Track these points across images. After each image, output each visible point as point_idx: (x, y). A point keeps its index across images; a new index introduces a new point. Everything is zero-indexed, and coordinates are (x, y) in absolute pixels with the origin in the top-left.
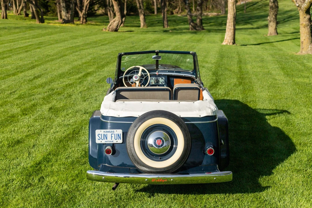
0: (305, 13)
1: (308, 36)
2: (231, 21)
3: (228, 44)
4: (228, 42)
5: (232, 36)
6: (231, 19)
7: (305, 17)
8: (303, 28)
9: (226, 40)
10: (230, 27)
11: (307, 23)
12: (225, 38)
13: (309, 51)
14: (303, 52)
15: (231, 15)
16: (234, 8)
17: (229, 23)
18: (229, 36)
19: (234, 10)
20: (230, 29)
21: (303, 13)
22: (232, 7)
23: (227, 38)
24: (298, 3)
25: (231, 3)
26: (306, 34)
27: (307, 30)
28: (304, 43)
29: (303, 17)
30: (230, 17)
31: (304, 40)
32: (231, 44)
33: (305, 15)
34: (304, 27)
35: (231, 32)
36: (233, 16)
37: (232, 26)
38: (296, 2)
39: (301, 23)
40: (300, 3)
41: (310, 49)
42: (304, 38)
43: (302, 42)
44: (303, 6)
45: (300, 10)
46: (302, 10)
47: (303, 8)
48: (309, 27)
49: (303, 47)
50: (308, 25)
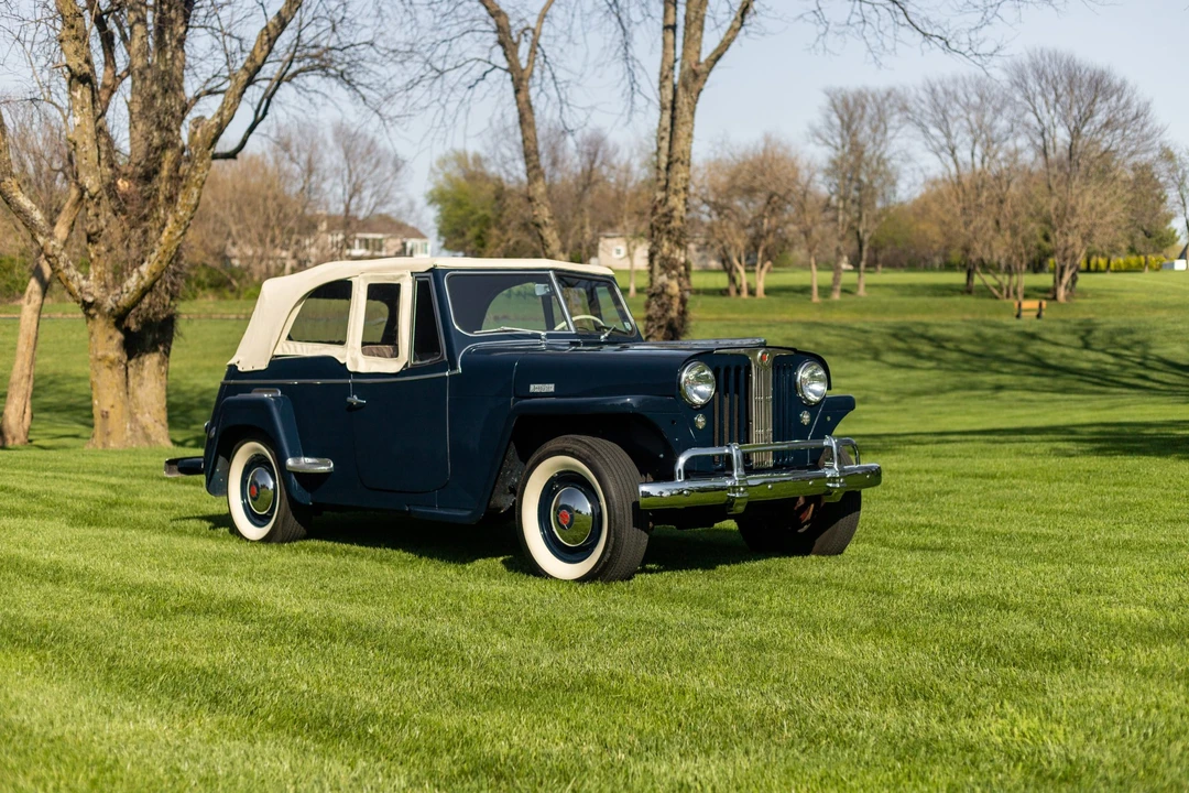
0: (111, 324)
1: (121, 394)
7: (111, 338)
8: (107, 371)
11: (118, 354)
13: (129, 441)
14: (112, 445)
21: (108, 323)
24: (92, 295)
26: (115, 390)
27: (117, 376)
28: (111, 415)
29: (107, 336)
31: (112, 406)
33: (111, 332)
34: (110, 368)
38: (80, 289)
39: (100, 354)
40: (97, 294)
41: (129, 433)
42: (110, 401)
43: (105, 415)
44: (109, 303)
45: (92, 317)
46: (103, 314)
47: (107, 310)
48: (123, 366)
49: (109, 430)
50: (120, 361)
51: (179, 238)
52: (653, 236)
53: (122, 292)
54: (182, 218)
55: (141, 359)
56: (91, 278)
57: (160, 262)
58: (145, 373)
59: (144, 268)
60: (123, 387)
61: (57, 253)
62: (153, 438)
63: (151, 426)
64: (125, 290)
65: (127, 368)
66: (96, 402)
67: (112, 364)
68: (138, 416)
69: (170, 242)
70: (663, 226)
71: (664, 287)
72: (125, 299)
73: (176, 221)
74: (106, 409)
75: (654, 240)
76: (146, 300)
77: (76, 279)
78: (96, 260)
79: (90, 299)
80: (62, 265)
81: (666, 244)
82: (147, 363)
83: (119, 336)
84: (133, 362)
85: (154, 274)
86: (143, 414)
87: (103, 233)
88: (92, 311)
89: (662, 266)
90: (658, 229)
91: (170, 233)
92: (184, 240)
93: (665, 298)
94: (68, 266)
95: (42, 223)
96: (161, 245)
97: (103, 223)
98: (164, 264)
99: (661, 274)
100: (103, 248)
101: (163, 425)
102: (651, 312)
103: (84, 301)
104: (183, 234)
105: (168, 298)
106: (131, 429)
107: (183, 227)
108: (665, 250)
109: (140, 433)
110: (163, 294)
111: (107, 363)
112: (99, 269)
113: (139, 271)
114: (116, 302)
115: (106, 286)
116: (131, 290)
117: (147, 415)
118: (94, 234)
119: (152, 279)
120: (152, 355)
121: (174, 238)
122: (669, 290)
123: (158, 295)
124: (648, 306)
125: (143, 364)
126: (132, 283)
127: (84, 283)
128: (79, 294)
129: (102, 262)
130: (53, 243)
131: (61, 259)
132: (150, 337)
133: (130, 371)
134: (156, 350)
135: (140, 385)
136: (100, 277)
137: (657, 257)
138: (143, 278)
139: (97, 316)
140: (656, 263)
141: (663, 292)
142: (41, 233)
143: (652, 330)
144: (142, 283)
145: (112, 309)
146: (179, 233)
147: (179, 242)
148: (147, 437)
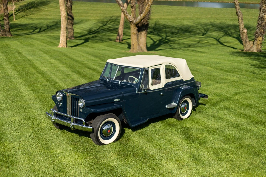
0: (135, 26)
2: (64, 30)
3: (64, 47)
4: (63, 45)
5: (65, 41)
6: (64, 29)
7: (135, 29)
9: (61, 44)
10: (64, 35)
11: (136, 32)
12: (60, 42)
15: (64, 26)
16: (66, 20)
17: (63, 31)
18: (63, 41)
19: (66, 22)
20: (64, 36)
22: (65, 20)
23: (61, 42)
25: (64, 17)
26: (135, 40)
29: (134, 29)
30: (63, 27)
31: (135, 43)
32: (65, 47)
33: (135, 27)
34: (134, 35)
35: (65, 39)
36: (65, 26)
37: (65, 34)
38: (129, 18)
39: (133, 32)
40: (132, 20)
41: (138, 49)
42: (134, 42)
43: (133, 45)
44: (135, 22)
45: (131, 24)
46: (133, 24)
47: (134, 23)
48: (137, 35)
49: (134, 48)
50: (137, 34)
51: (149, 9)
52: (261, 4)
53: (137, 20)
54: (150, 5)
55: (141, 33)
56: (131, 16)
57: (145, 14)
58: (142, 36)
59: (142, 15)
60: (137, 39)
61: (124, 10)
62: (143, 50)
63: (142, 47)
64: (138, 19)
65: (138, 34)
66: (132, 42)
67: (135, 34)
68: (140, 45)
69: (147, 10)
70: (264, 2)
71: (263, 16)
72: (138, 21)
73: (149, 5)
74: (134, 43)
75: (261, 5)
76: (143, 21)
77: (128, 16)
78: (132, 12)
79: (131, 21)
80: (125, 13)
81: (264, 6)
82: (142, 34)
83: (137, 28)
84: (139, 33)
85: (144, 16)
86: (141, 44)
87: (134, 6)
88: (131, 23)
89: (263, 11)
90: (262, 2)
91: (147, 8)
92: (150, 9)
93: (262, 19)
94: (127, 13)
95: (122, 4)
96: (145, 10)
97: (134, 4)
98: (146, 14)
99: (262, 13)
100: (134, 9)
101: (145, 47)
102: (259, 22)
103: (130, 21)
104: (150, 8)
105: (147, 20)
106: (138, 48)
107: (150, 7)
108: (264, 8)
109: (140, 49)
110: (146, 19)
111: (134, 34)
112: (133, 14)
113: (141, 16)
114: (136, 21)
115: (134, 18)
116: (139, 19)
117: (142, 45)
118: (132, 6)
119: (143, 17)
120: (143, 32)
121: (148, 9)
122: (264, 17)
123: (145, 19)
124: (258, 21)
125: (141, 34)
126: (139, 18)
127: (130, 17)
128: (129, 19)
129: (134, 12)
130: (124, 8)
131: (125, 12)
132: (143, 28)
133: (139, 35)
134: (144, 31)
135: (141, 38)
136: (133, 16)
137: (262, 9)
138: (141, 17)
139: (132, 24)
140: (261, 11)
141: (262, 18)
142: (122, 6)
143: (259, 27)
144: (141, 18)
145: (135, 23)
146: (149, 8)
147: (149, 10)
148: (142, 49)
